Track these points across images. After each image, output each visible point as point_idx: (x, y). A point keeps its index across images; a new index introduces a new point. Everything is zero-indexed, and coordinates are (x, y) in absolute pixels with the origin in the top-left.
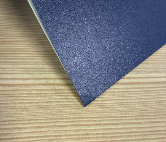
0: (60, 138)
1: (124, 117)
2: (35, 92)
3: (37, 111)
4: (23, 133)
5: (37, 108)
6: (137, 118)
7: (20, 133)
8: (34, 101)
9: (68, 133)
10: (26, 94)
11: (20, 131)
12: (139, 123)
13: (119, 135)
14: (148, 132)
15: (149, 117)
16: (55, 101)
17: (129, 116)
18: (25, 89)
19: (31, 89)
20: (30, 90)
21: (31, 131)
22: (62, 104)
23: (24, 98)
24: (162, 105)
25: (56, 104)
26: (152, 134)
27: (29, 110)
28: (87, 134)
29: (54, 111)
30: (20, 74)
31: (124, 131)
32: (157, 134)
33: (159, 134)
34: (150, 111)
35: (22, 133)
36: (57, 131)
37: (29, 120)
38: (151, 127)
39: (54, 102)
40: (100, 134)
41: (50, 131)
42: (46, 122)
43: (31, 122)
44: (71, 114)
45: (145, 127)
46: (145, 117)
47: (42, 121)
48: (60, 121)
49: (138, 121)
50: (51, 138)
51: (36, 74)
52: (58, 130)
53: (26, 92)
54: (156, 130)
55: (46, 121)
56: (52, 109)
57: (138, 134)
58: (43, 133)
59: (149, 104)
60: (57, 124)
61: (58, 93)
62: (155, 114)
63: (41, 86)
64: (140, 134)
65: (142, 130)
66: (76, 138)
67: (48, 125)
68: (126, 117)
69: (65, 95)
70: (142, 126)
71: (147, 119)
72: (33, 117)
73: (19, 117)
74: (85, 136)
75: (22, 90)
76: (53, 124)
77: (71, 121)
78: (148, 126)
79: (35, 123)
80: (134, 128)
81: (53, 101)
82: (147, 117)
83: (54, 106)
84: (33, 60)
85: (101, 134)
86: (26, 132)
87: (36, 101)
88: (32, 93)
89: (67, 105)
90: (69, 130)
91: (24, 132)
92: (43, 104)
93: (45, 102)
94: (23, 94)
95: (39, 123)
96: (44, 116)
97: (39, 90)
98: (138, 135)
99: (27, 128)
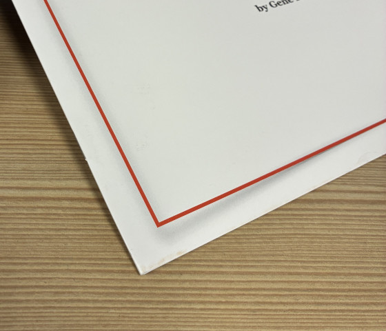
0: (73, 290)
1: (195, 261)
2: (39, 211)
3: (39, 244)
4: (13, 278)
5: (41, 239)
6: (220, 263)
7: (8, 279)
8: (36, 227)
9: (89, 284)
10: (24, 214)
11: (8, 275)
12: (222, 273)
13: (181, 292)
14: (237, 289)
15: (244, 264)
16: (72, 228)
17: (205, 261)
18: (24, 205)
19: (32, 205)
20: (31, 207)
21: (26, 276)
22: (84, 233)
23: (20, 221)
24: (273, 243)
25: (74, 233)
26: (244, 295)
27: (27, 241)
28: (122, 288)
29: (69, 245)
30: (18, 179)
31: (192, 286)
32: (254, 295)
33: (258, 295)
34: (247, 253)
35: (11, 279)
36: (71, 278)
37: (25, 258)
38: (243, 282)
39: (70, 230)
40: (145, 288)
41: (59, 278)
42: (54, 263)
43: (28, 261)
44: (98, 252)
45: (233, 281)
46: (236, 264)
47: (47, 261)
48: (77, 262)
49: (222, 270)
50: (60, 290)
51: (45, 180)
52: (73, 277)
53: (25, 212)
54: (253, 287)
55: (54, 261)
56: (66, 241)
57: (218, 292)
58: (46, 281)
59: (248, 239)
60: (72, 267)
61: (79, 215)
62: (256, 259)
63: (50, 202)
64: (222, 292)
65: (226, 286)
66: (103, 293)
67: (57, 267)
68: (200, 261)
69: (92, 217)
70: (227, 279)
71: (238, 266)
72: (32, 253)
73: (8, 253)
74: (120, 291)
75: (19, 207)
76: (65, 267)
77: (98, 264)
78: (239, 279)
79: (35, 264)
80: (210, 281)
81: (68, 228)
82: (239, 264)
83: (70, 237)
84: (43, 156)
85: (149, 288)
86: (18, 278)
87: (40, 227)
88: (34, 212)
89: (93, 235)
90: (91, 279)
91: (16, 278)
92: (52, 233)
93: (56, 230)
94: (20, 214)
95: (41, 264)
96: (51, 253)
97: (47, 208)
98: (217, 295)
99: (20, 271)
